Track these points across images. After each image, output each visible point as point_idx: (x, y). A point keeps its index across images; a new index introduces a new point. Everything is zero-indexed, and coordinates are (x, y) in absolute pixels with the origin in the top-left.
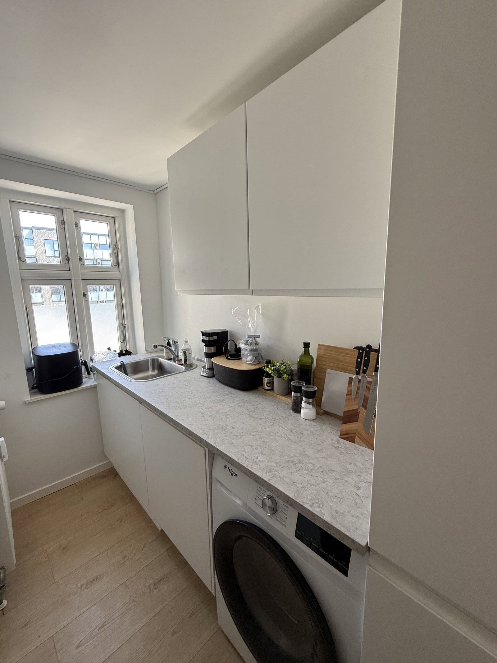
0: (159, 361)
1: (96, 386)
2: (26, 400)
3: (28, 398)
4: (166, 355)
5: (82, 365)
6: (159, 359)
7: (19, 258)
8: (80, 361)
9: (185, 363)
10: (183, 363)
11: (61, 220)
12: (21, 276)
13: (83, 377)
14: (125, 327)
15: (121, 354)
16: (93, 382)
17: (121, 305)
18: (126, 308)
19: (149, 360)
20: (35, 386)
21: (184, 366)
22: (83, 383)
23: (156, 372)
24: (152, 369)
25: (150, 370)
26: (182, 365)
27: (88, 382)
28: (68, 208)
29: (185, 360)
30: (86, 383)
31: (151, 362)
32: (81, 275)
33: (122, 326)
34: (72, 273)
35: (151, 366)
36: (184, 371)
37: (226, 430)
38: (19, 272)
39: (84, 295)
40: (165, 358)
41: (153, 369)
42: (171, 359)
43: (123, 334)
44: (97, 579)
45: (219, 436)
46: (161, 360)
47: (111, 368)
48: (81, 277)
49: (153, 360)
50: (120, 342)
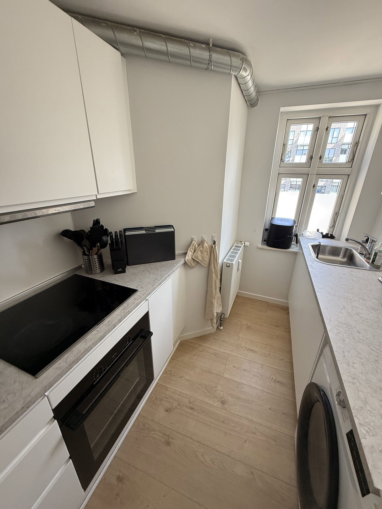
0: (352, 252)
1: (297, 253)
2: (259, 246)
3: (260, 246)
4: (360, 249)
5: (293, 236)
6: (352, 250)
7: (281, 159)
8: (294, 233)
9: (372, 262)
10: (371, 262)
11: (316, 127)
12: (279, 172)
13: (292, 244)
14: (338, 216)
15: (325, 236)
16: (297, 249)
17: (341, 197)
18: (345, 201)
19: (343, 248)
20: (266, 240)
21: (370, 265)
22: (291, 248)
23: (345, 260)
24: (342, 257)
25: (340, 256)
26: (368, 263)
27: (294, 248)
28: (325, 116)
29: (374, 261)
30: (293, 248)
31: (344, 251)
32: (317, 170)
33: (336, 214)
34: (311, 169)
35: (343, 253)
36: (368, 269)
37: (350, 330)
38: (278, 169)
39: (313, 187)
40: (358, 251)
41: (344, 257)
42: (363, 254)
43: (334, 221)
44: (253, 351)
45: (339, 329)
46: (355, 252)
47: (309, 244)
48: (316, 173)
49: (347, 250)
50: (329, 227)
